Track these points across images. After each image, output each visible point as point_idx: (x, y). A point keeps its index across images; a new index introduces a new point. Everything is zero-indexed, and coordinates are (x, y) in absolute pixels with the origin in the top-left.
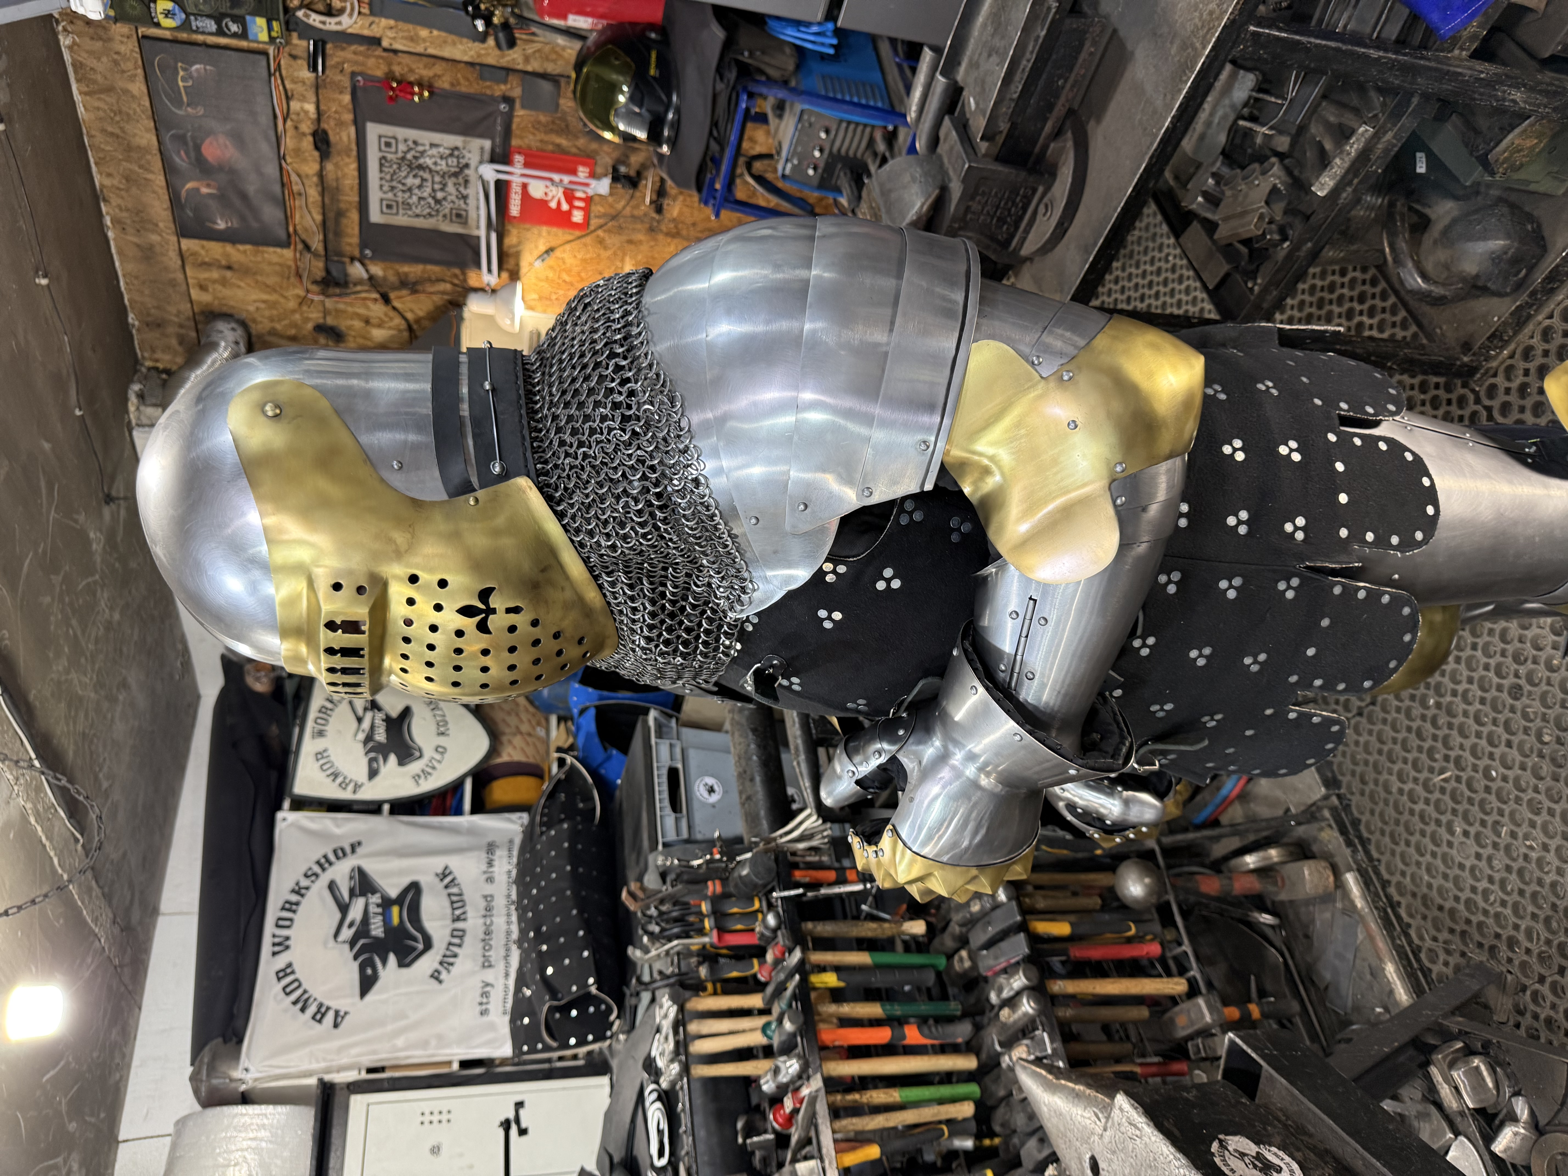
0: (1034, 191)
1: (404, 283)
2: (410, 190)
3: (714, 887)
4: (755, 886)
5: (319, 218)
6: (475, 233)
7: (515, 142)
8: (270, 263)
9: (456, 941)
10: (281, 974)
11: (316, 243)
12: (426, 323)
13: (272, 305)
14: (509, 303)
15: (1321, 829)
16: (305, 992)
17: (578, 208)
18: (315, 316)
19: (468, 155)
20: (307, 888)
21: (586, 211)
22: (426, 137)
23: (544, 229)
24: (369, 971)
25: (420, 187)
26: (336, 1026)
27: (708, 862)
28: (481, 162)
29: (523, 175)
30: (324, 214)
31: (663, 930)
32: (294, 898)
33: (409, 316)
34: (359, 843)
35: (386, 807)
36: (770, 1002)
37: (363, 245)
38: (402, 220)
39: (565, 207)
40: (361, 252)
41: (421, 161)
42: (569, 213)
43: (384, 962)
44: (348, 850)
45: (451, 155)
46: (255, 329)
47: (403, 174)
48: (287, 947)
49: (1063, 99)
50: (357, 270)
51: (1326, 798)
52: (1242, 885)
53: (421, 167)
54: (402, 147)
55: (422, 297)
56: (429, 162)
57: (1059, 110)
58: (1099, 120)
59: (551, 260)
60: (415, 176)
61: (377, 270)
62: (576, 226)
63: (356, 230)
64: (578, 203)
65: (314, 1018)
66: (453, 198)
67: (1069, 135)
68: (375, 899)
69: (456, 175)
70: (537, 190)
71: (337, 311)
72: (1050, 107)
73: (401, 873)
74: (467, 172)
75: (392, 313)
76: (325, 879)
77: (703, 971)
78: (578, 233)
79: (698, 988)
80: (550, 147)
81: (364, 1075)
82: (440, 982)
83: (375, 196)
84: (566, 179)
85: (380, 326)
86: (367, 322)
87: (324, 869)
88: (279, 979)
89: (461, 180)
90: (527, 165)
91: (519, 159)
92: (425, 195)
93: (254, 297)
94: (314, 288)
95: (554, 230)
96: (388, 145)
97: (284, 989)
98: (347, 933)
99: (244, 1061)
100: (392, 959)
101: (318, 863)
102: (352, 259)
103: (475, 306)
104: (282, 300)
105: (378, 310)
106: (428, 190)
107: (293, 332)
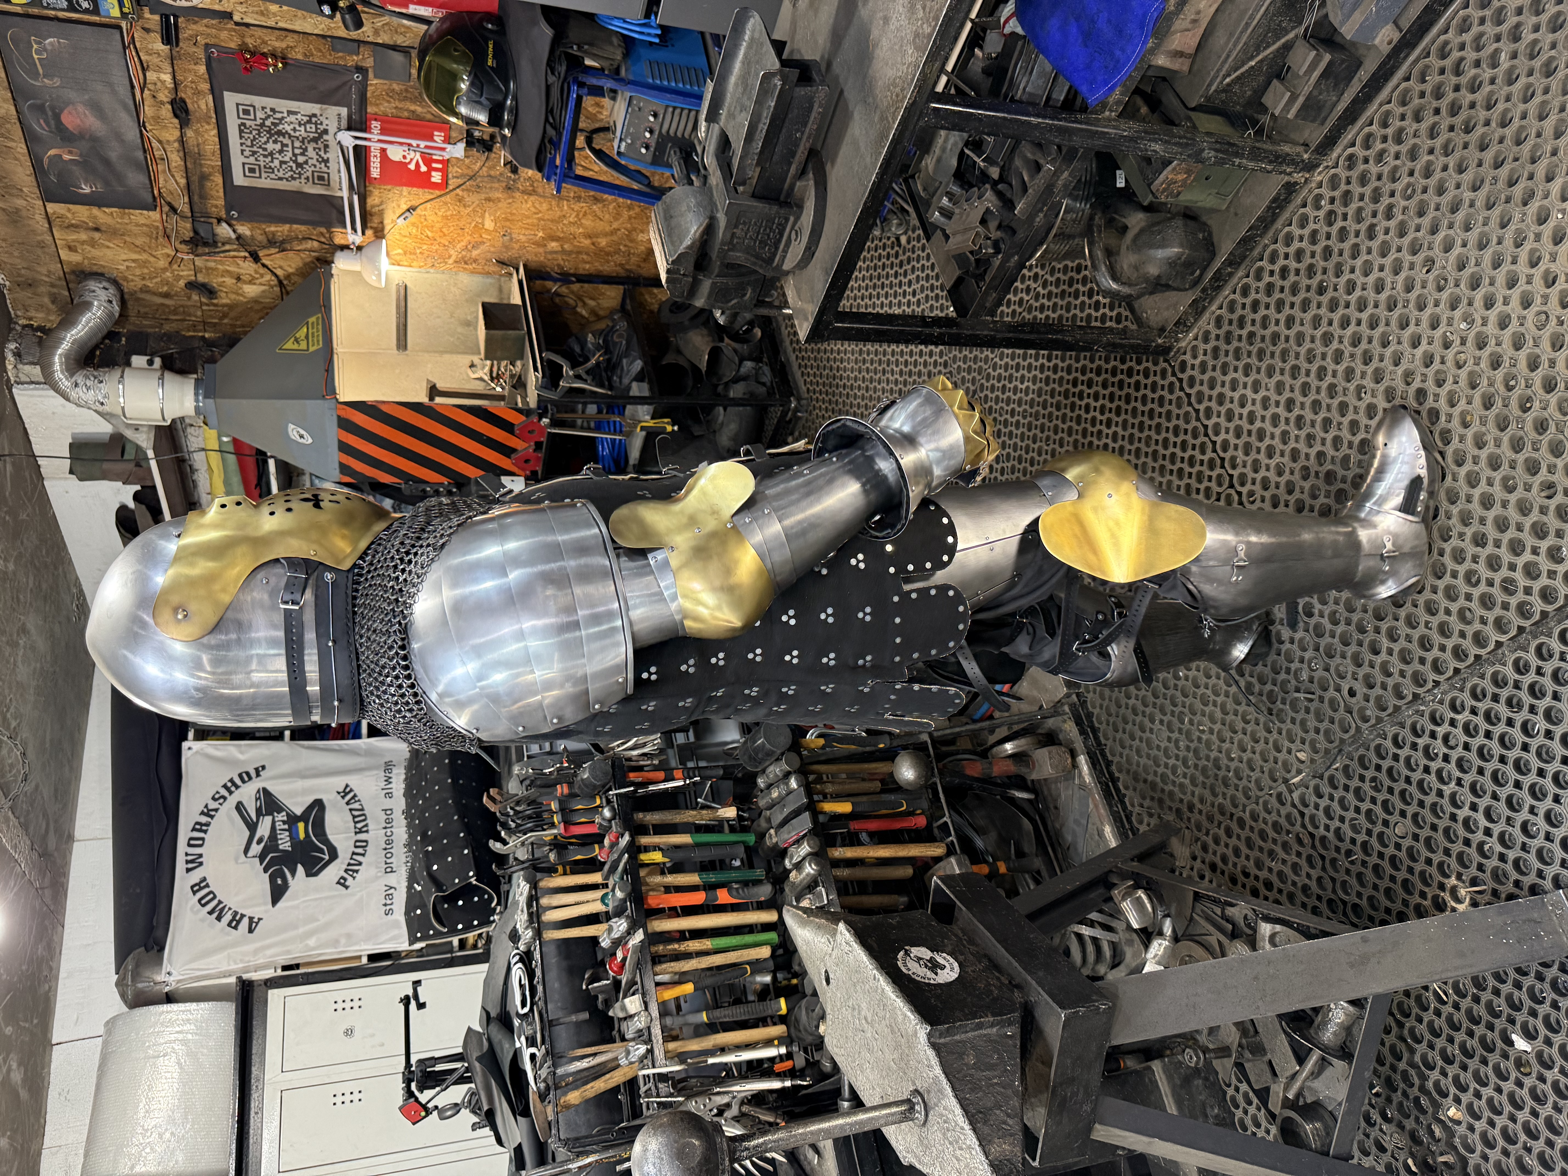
0: (787, 220)
1: (272, 242)
2: (271, 154)
3: (562, 790)
4: (595, 787)
5: (183, 181)
6: (339, 194)
7: (370, 110)
8: (137, 225)
9: (360, 851)
10: (196, 888)
11: (182, 205)
12: (295, 279)
13: (144, 264)
14: (374, 262)
15: (1065, 721)
16: (220, 902)
17: (436, 170)
18: (187, 274)
19: (325, 122)
20: (216, 810)
21: (444, 172)
22: (283, 105)
23: (405, 190)
24: (279, 881)
25: (281, 152)
26: (251, 931)
27: (559, 770)
28: (340, 130)
29: (380, 141)
30: (187, 178)
31: (518, 826)
32: (204, 819)
33: (279, 272)
34: (263, 767)
35: (287, 733)
36: (607, 878)
37: (229, 208)
38: (265, 182)
39: (424, 169)
40: (228, 212)
41: (280, 127)
42: (428, 174)
43: (293, 873)
44: (253, 774)
45: (309, 122)
46: (127, 287)
47: (264, 139)
48: (201, 864)
49: (801, 148)
50: (224, 231)
51: (1068, 696)
52: (999, 769)
53: (280, 133)
54: (260, 115)
55: (291, 254)
56: (288, 128)
57: (801, 154)
58: (833, 163)
59: (412, 219)
60: (275, 142)
61: (244, 229)
62: (435, 186)
63: (221, 194)
64: (434, 165)
65: (229, 925)
66: (314, 162)
67: (811, 175)
68: (281, 817)
69: (315, 140)
70: (396, 153)
71: (207, 269)
72: (793, 154)
73: (305, 792)
74: (325, 137)
75: (262, 270)
76: (232, 801)
77: (552, 856)
78: (438, 193)
79: (551, 871)
80: (406, 114)
81: (280, 973)
82: (347, 887)
83: (237, 161)
84: (423, 144)
85: (251, 282)
86: (238, 279)
87: (231, 793)
88: (194, 893)
89: (320, 145)
90: (383, 132)
91: (375, 125)
92: (287, 159)
93: (124, 257)
94: (183, 247)
95: (415, 190)
96: (246, 112)
97: (200, 901)
98: (256, 849)
99: (166, 966)
100: (300, 869)
101: (225, 786)
102: (219, 221)
103: (342, 264)
104: (152, 259)
105: (248, 267)
106: (290, 154)
107: (165, 289)
